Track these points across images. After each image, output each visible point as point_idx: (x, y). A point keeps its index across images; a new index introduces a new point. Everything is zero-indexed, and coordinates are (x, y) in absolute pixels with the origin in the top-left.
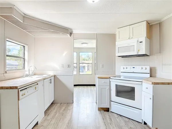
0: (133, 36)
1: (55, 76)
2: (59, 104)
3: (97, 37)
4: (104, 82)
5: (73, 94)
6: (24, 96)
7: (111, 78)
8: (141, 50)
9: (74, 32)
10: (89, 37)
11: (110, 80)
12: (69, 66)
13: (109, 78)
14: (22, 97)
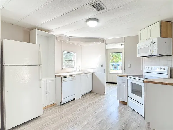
0: (150, 37)
1: (93, 73)
2: (94, 94)
3: (125, 40)
4: (122, 80)
5: (105, 87)
6: (65, 81)
7: (128, 76)
8: (154, 51)
11: (127, 78)
12: (102, 66)
13: (127, 76)
14: (64, 81)
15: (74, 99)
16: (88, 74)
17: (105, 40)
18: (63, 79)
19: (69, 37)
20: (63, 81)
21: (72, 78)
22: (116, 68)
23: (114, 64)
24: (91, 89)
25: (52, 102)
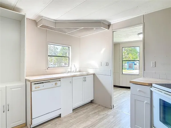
1: (94, 74)
2: (96, 106)
5: (111, 98)
6: (39, 89)
7: (154, 85)
9: (112, 23)
10: (130, 24)
11: (151, 89)
12: (107, 64)
13: (151, 85)
14: (36, 89)
15: (60, 116)
16: (85, 76)
17: (111, 25)
18: (34, 86)
19: (55, 21)
20: (33, 89)
21: (54, 83)
22: (130, 67)
23: (128, 63)
24: (91, 98)
25: (18, 122)
